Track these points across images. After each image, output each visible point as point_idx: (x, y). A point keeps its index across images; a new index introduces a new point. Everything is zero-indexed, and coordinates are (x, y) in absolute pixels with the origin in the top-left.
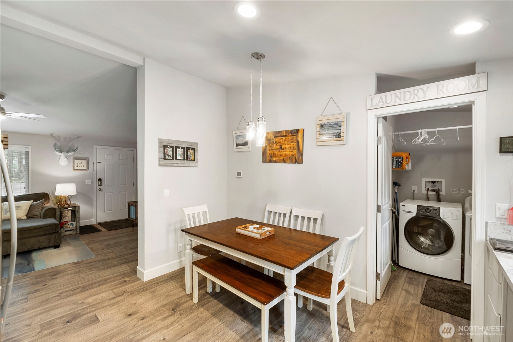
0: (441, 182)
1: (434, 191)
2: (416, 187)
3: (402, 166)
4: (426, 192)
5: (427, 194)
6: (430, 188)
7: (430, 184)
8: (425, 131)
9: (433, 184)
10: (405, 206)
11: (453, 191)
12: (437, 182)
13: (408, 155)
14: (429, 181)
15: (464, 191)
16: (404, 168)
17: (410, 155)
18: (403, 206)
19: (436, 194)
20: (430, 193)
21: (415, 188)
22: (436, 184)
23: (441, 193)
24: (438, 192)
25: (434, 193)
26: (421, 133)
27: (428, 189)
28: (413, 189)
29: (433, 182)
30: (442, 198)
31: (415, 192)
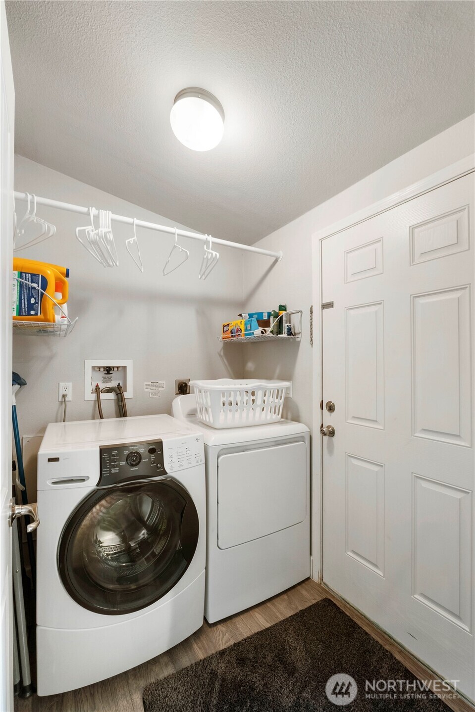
0: (125, 368)
1: (109, 390)
2: (70, 385)
3: (44, 311)
4: (93, 397)
5: (98, 400)
6: (102, 386)
7: (102, 374)
8: (106, 217)
9: (108, 373)
10: (57, 460)
11: (147, 386)
12: (116, 369)
13: (62, 274)
14: (99, 368)
15: (164, 386)
16: (50, 317)
17: (67, 275)
18: (50, 460)
19: (116, 398)
20: (103, 396)
21: (67, 387)
22: (114, 374)
23: (126, 395)
24: (119, 391)
25: (112, 396)
26: (97, 217)
27: (97, 387)
28: (62, 392)
29: (108, 370)
30: (129, 405)
31: (67, 399)
